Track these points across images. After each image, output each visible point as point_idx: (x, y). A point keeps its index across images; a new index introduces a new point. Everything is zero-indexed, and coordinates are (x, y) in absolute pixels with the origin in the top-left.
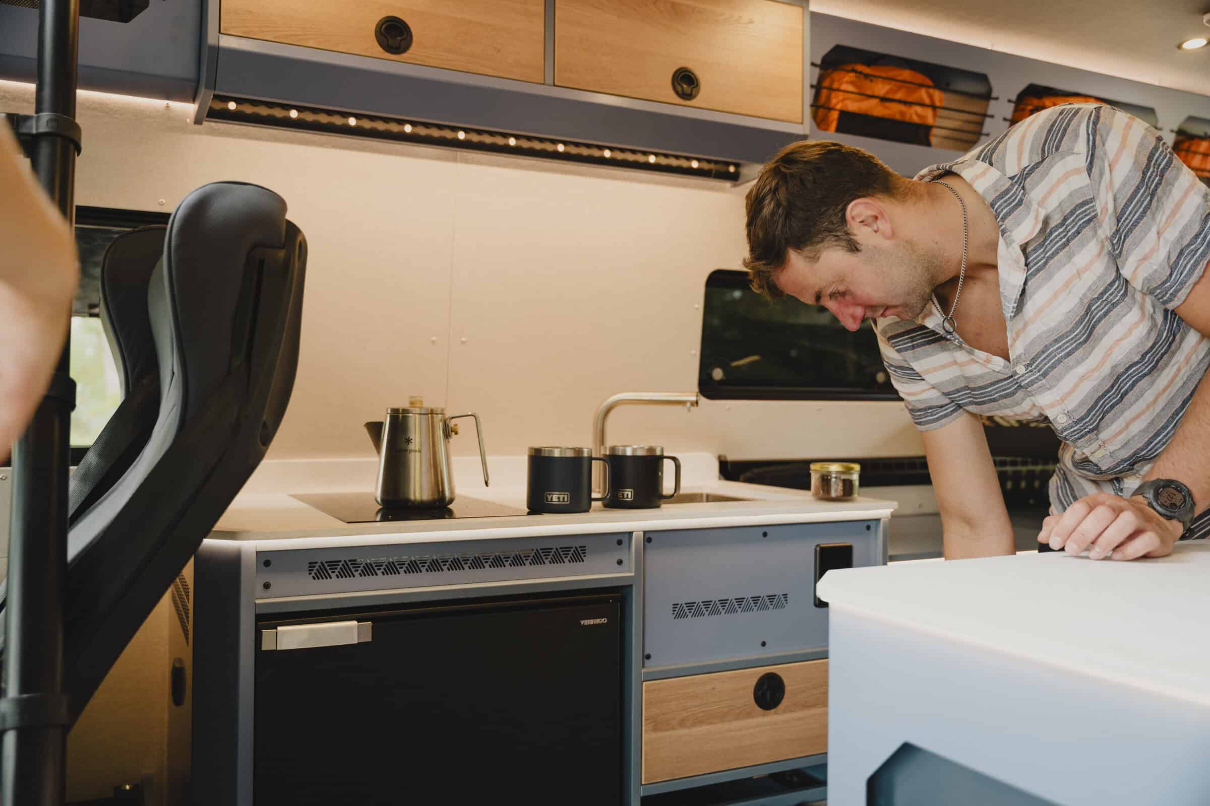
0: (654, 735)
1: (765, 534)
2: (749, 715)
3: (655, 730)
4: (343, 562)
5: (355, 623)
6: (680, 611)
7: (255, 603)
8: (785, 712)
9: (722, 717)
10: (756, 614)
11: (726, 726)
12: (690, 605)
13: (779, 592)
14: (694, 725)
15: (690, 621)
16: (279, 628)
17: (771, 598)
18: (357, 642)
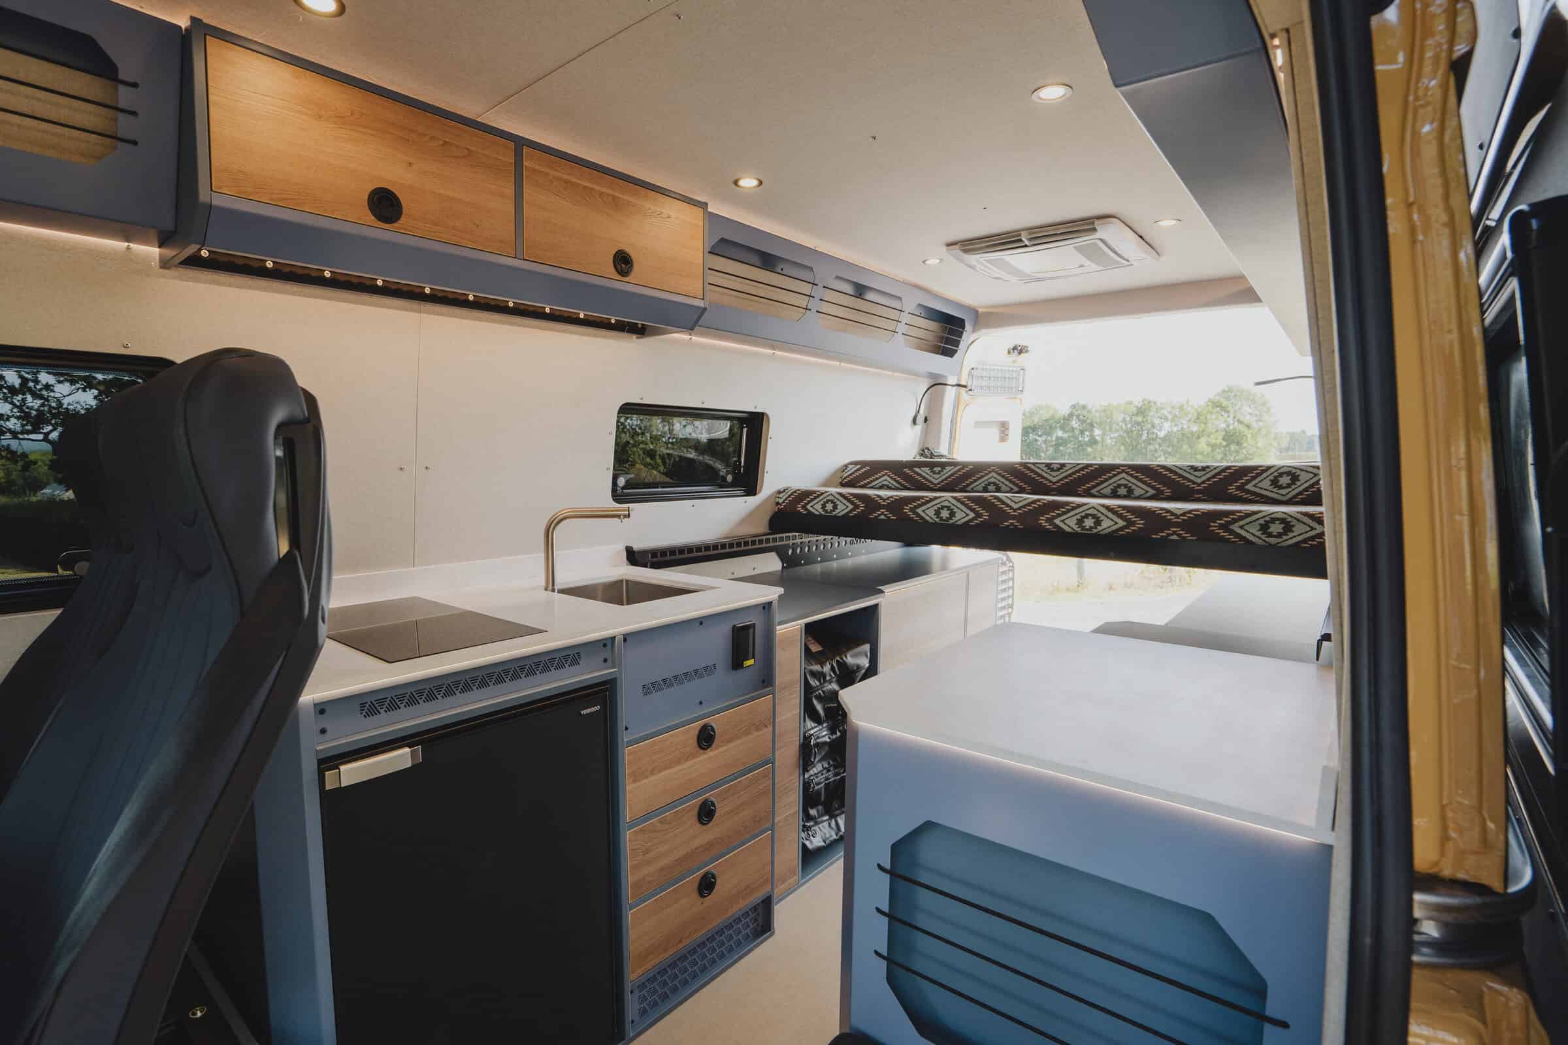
0: (634, 785)
1: (701, 623)
2: (694, 757)
3: (634, 781)
4: (390, 698)
5: (407, 750)
6: (647, 690)
7: (316, 750)
8: (717, 749)
9: (678, 762)
10: (697, 681)
11: (680, 767)
12: (653, 684)
13: (710, 663)
14: (660, 772)
15: (656, 696)
16: (342, 768)
17: (706, 668)
18: (410, 765)
